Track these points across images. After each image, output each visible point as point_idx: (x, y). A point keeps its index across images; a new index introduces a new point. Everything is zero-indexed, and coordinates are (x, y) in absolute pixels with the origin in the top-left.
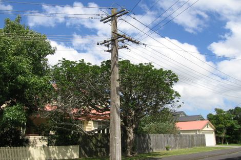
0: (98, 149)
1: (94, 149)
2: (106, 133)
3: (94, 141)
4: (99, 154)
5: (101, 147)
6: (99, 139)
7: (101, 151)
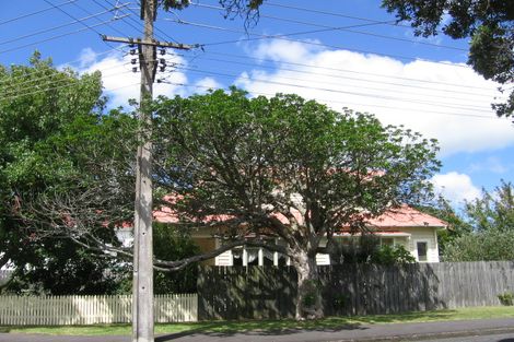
0: (254, 303)
1: (242, 303)
2: (276, 263)
3: (241, 284)
4: (255, 313)
5: (262, 297)
6: (256, 279)
7: (261, 307)
